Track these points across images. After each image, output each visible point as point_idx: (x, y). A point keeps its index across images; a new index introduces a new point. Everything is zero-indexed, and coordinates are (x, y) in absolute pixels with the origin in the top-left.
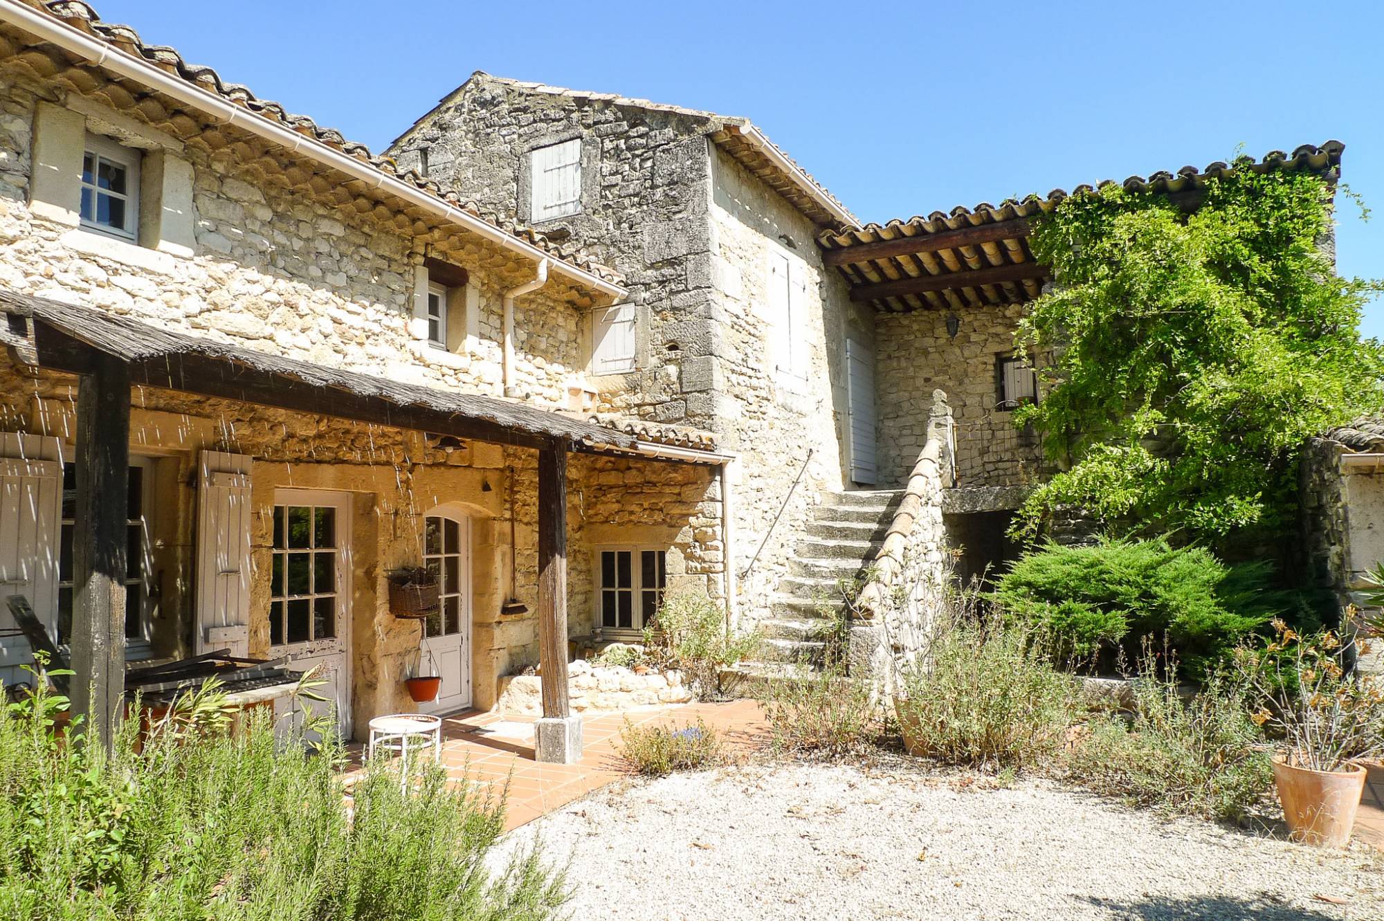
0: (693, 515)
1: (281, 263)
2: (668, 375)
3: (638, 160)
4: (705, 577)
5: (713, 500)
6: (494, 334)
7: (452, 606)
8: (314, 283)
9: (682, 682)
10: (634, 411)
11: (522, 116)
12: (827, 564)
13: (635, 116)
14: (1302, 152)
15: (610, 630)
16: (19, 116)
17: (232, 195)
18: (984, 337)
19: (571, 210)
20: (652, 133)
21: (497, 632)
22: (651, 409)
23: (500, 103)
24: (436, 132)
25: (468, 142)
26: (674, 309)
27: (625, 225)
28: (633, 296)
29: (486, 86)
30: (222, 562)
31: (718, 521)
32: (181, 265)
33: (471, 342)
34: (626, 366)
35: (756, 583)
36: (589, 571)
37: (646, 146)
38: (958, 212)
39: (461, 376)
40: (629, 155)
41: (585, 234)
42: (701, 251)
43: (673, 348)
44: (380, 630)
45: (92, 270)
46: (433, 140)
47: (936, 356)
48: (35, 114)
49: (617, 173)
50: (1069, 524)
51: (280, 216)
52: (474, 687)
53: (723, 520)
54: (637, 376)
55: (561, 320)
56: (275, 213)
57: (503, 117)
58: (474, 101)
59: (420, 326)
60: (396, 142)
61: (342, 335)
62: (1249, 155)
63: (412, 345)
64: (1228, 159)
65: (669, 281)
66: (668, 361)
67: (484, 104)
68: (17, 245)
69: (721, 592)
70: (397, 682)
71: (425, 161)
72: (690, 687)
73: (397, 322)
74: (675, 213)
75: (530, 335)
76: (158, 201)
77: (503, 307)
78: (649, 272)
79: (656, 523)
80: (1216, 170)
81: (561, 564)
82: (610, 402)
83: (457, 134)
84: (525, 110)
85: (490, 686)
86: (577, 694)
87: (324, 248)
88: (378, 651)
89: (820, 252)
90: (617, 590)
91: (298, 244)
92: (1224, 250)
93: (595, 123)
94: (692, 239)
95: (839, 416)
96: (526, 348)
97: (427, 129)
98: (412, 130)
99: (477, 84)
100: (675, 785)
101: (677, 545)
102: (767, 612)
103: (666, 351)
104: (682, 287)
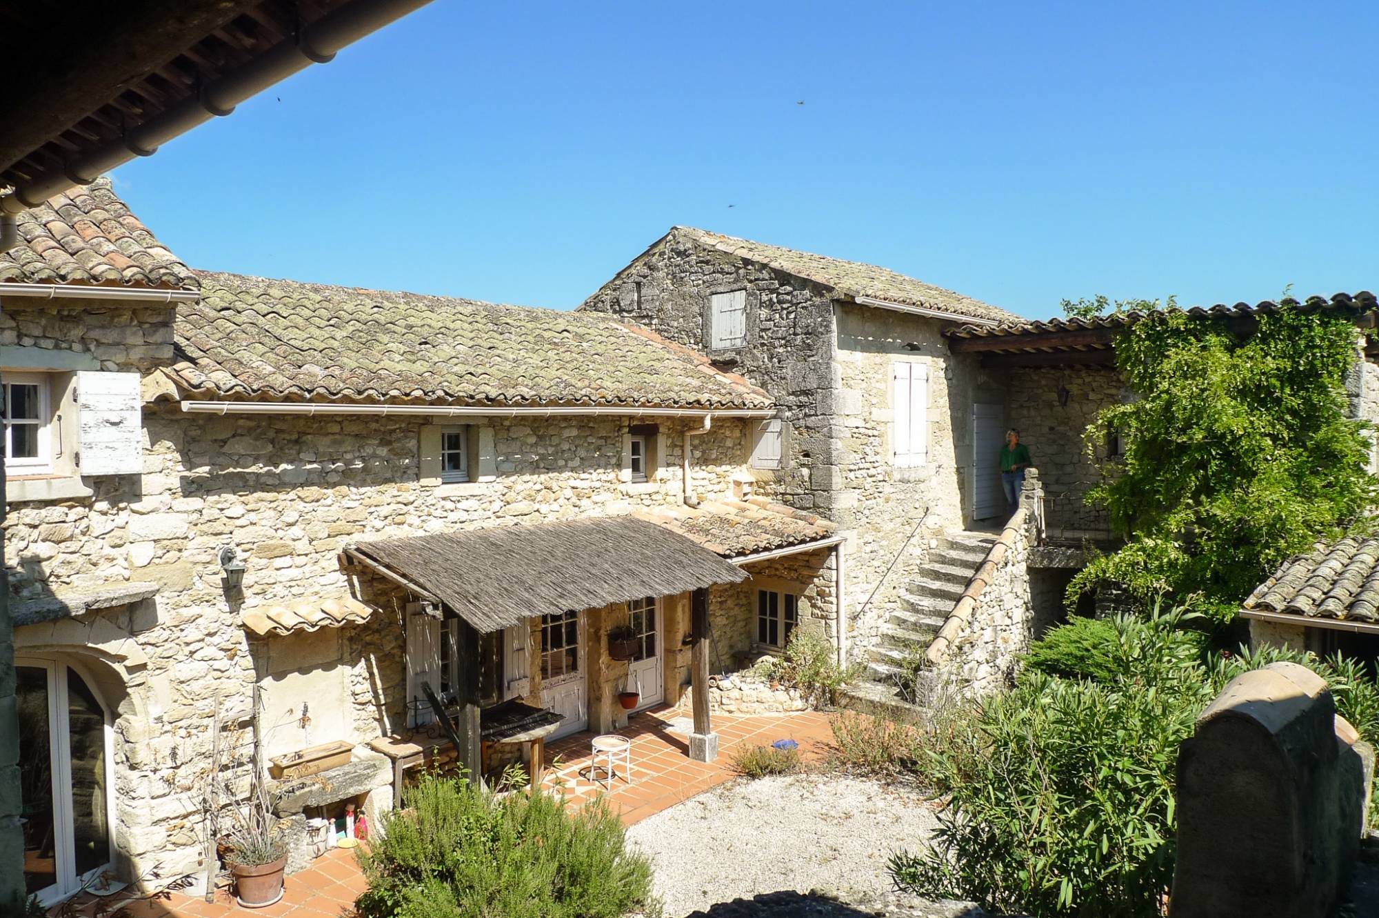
0: (818, 577)
1: (542, 465)
2: (802, 476)
3: (785, 312)
4: (823, 622)
5: (830, 569)
6: (677, 461)
7: (651, 639)
8: (560, 470)
9: (801, 697)
10: (780, 497)
11: (705, 267)
12: (927, 603)
13: (783, 277)
14: (1339, 299)
15: (763, 645)
16: (413, 438)
17: (515, 436)
18: (1100, 396)
19: (738, 343)
20: (795, 293)
21: (679, 657)
22: (790, 498)
23: (690, 255)
24: (646, 271)
25: (669, 282)
26: (807, 427)
27: (775, 360)
28: (780, 414)
29: (680, 240)
30: (516, 645)
31: (834, 584)
32: (490, 485)
33: (661, 472)
34: (774, 465)
35: (869, 619)
36: (749, 603)
37: (790, 302)
38: (1055, 322)
39: (654, 497)
40: (779, 307)
41: (748, 363)
42: (826, 386)
43: (807, 455)
44: (603, 667)
45: (449, 505)
46: (645, 277)
47: (1060, 409)
48: (419, 434)
49: (770, 320)
50: (1112, 594)
51: (540, 438)
52: (665, 690)
53: (837, 582)
54: (781, 473)
55: (728, 433)
56: (538, 436)
57: (692, 266)
58: (672, 250)
59: (627, 473)
60: (619, 275)
61: (578, 496)
62: (1294, 298)
63: (621, 487)
64: (1277, 299)
65: (804, 406)
66: (803, 465)
67: (679, 254)
68: (415, 504)
69: (834, 633)
70: (614, 696)
71: (639, 292)
72: (807, 701)
73: (612, 476)
74: (809, 356)
75: (703, 452)
76: (477, 455)
77: (683, 441)
78: (791, 398)
79: (792, 579)
80: (1266, 308)
81: (705, 644)
82: (764, 488)
83: (661, 274)
84: (707, 262)
85: (675, 690)
86: (728, 702)
87: (565, 446)
88: (602, 679)
89: (947, 342)
90: (768, 618)
91: (551, 450)
92: (1260, 380)
93: (756, 280)
94: (821, 378)
95: (961, 471)
96: (701, 462)
97: (640, 268)
98: (630, 267)
99: (674, 237)
100: (766, 785)
101: (805, 597)
102: (878, 640)
103: (801, 458)
104: (812, 412)
